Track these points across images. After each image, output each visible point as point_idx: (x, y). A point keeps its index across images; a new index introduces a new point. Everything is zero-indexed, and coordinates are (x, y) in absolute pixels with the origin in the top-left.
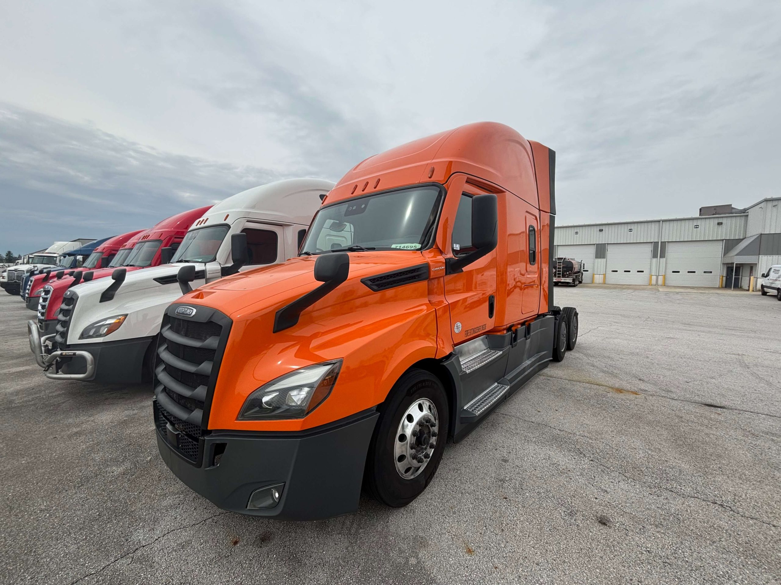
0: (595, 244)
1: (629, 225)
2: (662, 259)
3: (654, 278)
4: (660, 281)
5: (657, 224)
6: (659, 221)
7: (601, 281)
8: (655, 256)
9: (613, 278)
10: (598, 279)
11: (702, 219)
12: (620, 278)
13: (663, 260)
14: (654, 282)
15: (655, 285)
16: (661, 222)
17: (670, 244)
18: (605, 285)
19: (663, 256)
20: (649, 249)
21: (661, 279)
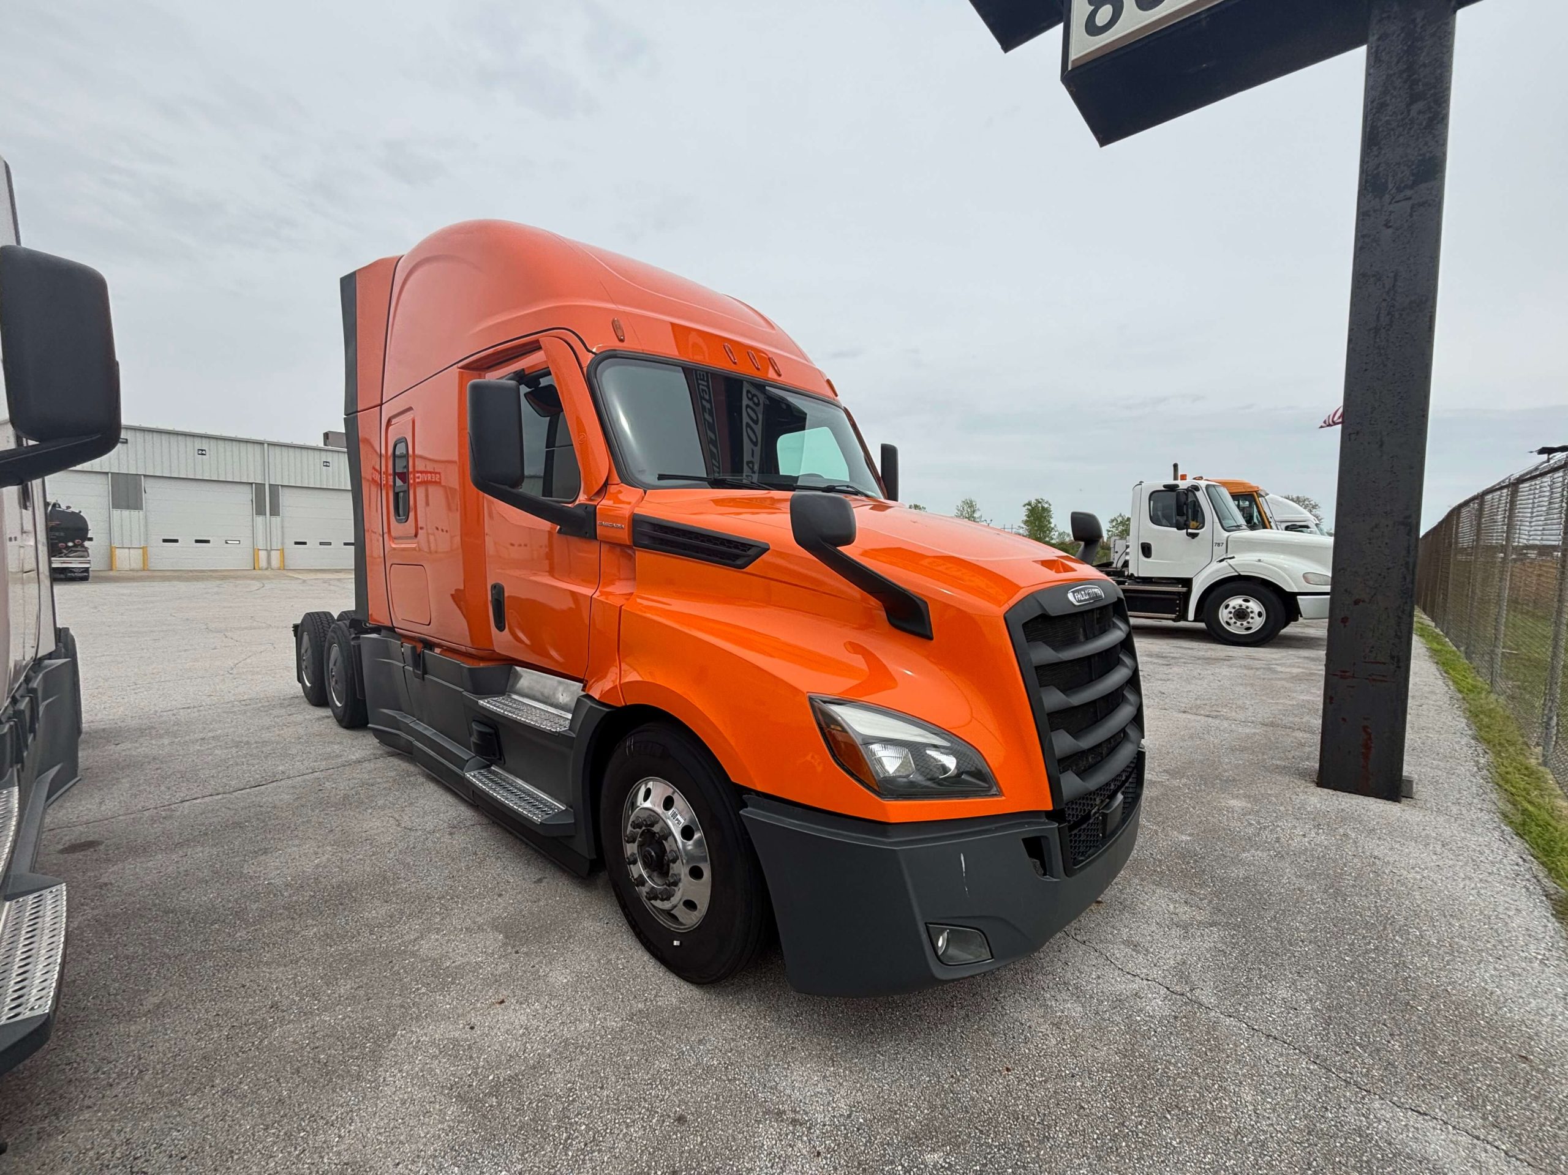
0: (107, 473)
1: (197, 441)
2: (274, 519)
3: (263, 555)
4: (275, 563)
5: (257, 448)
6: (261, 443)
7: (137, 563)
8: (260, 511)
9: (165, 557)
10: (128, 560)
11: (327, 450)
12: (185, 555)
13: (276, 520)
14: (263, 563)
15: (267, 569)
16: (266, 445)
17: (286, 490)
18: (146, 574)
19: (275, 511)
20: (246, 496)
21: (275, 555)
